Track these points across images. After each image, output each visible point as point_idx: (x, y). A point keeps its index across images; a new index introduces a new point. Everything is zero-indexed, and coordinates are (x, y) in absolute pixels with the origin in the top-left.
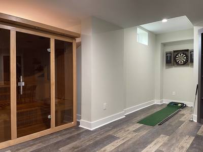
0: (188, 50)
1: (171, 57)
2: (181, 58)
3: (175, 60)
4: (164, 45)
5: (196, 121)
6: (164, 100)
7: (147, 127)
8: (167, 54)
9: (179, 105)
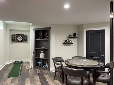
0: (23, 35)
1: (15, 37)
2: (20, 38)
3: (17, 39)
4: (11, 30)
5: (33, 68)
6: (10, 61)
7: (15, 78)
8: (12, 35)
9: (20, 62)
